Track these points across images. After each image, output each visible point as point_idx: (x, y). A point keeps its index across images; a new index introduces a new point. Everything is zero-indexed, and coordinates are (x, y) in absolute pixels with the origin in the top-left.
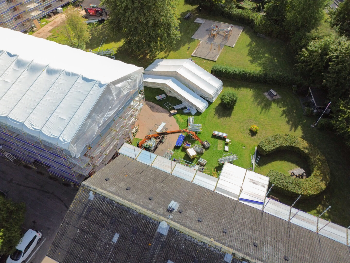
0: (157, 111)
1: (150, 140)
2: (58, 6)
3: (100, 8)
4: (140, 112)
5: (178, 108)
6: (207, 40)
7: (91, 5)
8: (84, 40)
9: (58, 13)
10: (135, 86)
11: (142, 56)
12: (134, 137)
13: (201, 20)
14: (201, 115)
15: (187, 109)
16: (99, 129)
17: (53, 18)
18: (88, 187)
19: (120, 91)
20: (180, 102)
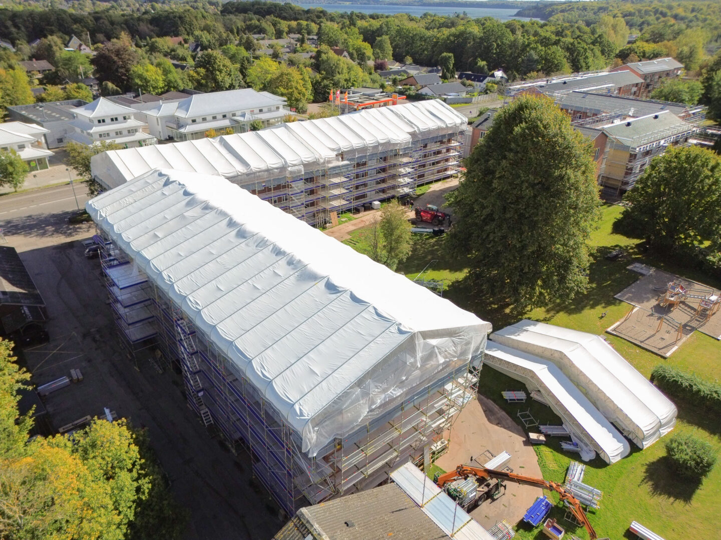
0: (497, 422)
1: (465, 479)
2: (375, 199)
3: (441, 213)
4: (461, 411)
5: (549, 433)
6: (652, 308)
7: (429, 206)
8: (397, 255)
9: (373, 209)
10: (463, 353)
11: (496, 306)
12: (433, 461)
13: (644, 268)
14: (604, 469)
15: (571, 441)
16: (370, 413)
17: (361, 214)
18: (308, 522)
19: (431, 354)
20: (557, 421)
